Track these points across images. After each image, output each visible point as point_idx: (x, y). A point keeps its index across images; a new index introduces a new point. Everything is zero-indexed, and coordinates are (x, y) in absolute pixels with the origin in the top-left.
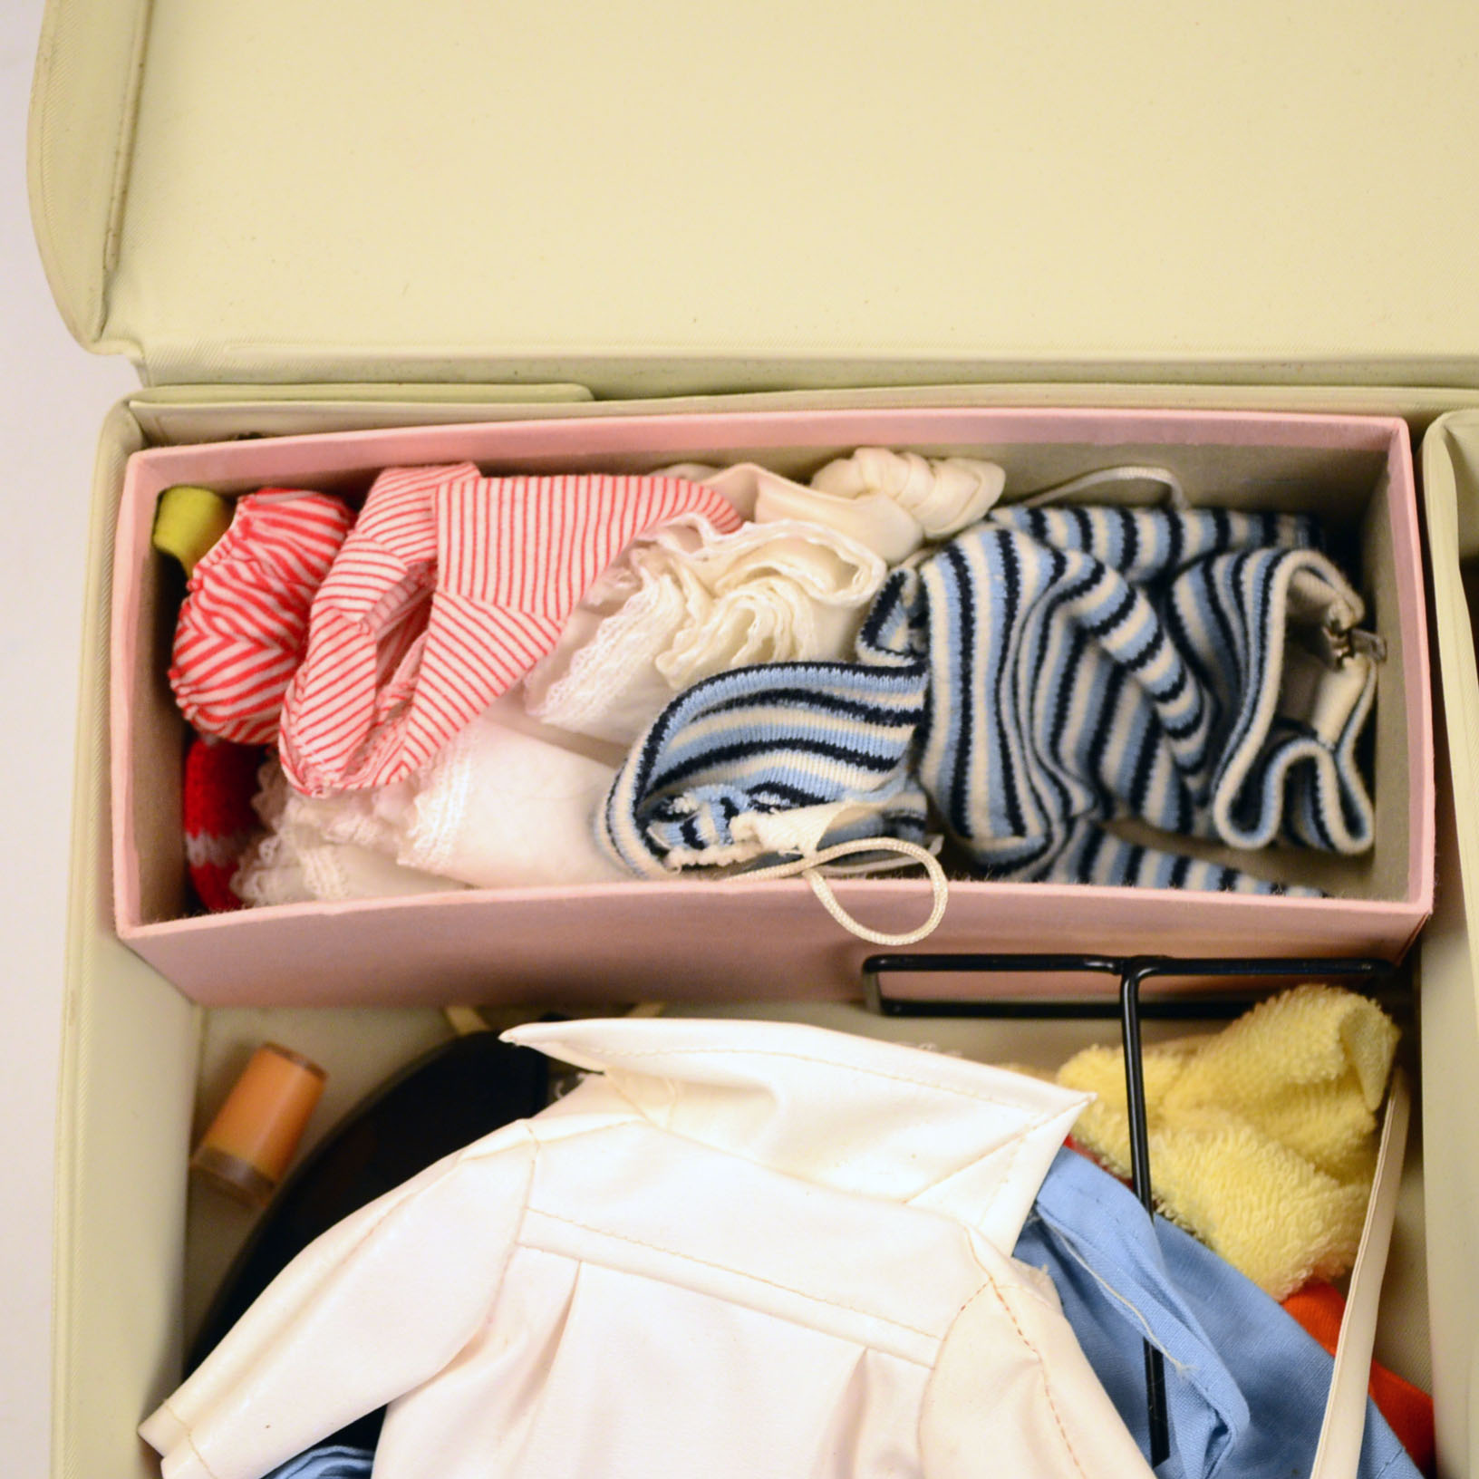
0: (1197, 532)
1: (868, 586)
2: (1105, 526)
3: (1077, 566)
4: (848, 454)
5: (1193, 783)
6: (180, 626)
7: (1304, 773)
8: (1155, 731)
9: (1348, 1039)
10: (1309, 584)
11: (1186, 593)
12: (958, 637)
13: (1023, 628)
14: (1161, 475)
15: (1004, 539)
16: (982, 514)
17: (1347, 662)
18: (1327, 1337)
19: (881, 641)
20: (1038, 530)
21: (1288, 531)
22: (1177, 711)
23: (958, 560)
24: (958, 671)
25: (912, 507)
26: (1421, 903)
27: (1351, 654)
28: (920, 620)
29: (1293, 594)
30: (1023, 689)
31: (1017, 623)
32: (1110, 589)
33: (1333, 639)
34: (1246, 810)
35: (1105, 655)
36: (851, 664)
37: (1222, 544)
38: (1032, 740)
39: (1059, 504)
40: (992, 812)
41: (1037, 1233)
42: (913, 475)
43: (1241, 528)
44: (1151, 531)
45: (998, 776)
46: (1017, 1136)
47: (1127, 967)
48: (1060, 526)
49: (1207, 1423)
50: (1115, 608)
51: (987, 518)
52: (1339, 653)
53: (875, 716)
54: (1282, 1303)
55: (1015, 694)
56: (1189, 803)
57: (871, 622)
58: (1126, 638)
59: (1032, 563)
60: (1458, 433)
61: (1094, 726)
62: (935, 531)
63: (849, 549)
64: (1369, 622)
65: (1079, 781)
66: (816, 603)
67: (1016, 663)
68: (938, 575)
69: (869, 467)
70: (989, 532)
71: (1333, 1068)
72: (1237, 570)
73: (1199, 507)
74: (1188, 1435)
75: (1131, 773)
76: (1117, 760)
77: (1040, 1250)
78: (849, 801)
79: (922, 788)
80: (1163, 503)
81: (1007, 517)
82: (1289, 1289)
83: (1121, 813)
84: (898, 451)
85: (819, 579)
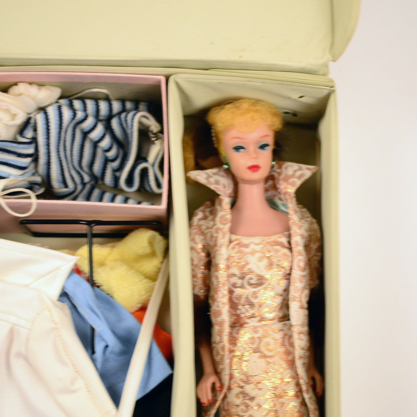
0: (116, 106)
1: (20, 119)
2: (90, 104)
3: (80, 115)
4: (16, 84)
5: (117, 174)
7: (144, 172)
8: (107, 161)
9: (151, 243)
10: (144, 121)
11: (115, 123)
12: (45, 134)
13: (66, 132)
14: (104, 91)
15: (60, 108)
16: (55, 101)
17: (156, 142)
19: (24, 135)
20: (71, 106)
21: (142, 106)
22: (111, 154)
23: (46, 113)
24: (46, 143)
25: (33, 99)
27: (156, 140)
28: (35, 130)
29: (140, 123)
30: (68, 148)
31: (63, 130)
32: (90, 122)
33: (152, 135)
34: (130, 181)
35: (91, 140)
36: (15, 142)
37: (124, 110)
38: (72, 162)
39: (77, 98)
40: (58, 182)
41: (64, 295)
42: (34, 90)
43: (129, 105)
44: (103, 106)
45: (59, 172)
46: (58, 268)
47: (89, 223)
48: (77, 104)
49: (102, 345)
50: (91, 127)
51: (57, 102)
52: (153, 139)
53: (20, 155)
54: (133, 313)
55: (65, 150)
56: (116, 179)
57: (22, 130)
58: (95, 135)
59: (67, 114)
61: (90, 159)
62: (42, 105)
63: (14, 110)
64: (162, 132)
65: (87, 173)
66: (6, 125)
67: (65, 141)
68: (40, 119)
69: (21, 88)
70: (55, 106)
71: (148, 250)
72: (126, 117)
73: (118, 99)
74: (99, 347)
75: (100, 171)
76: (97, 167)
77: (65, 299)
78: (12, 178)
79: (39, 175)
80: (107, 99)
81: (62, 101)
82: (135, 309)
83: (100, 182)
84: (31, 84)
85: (6, 118)
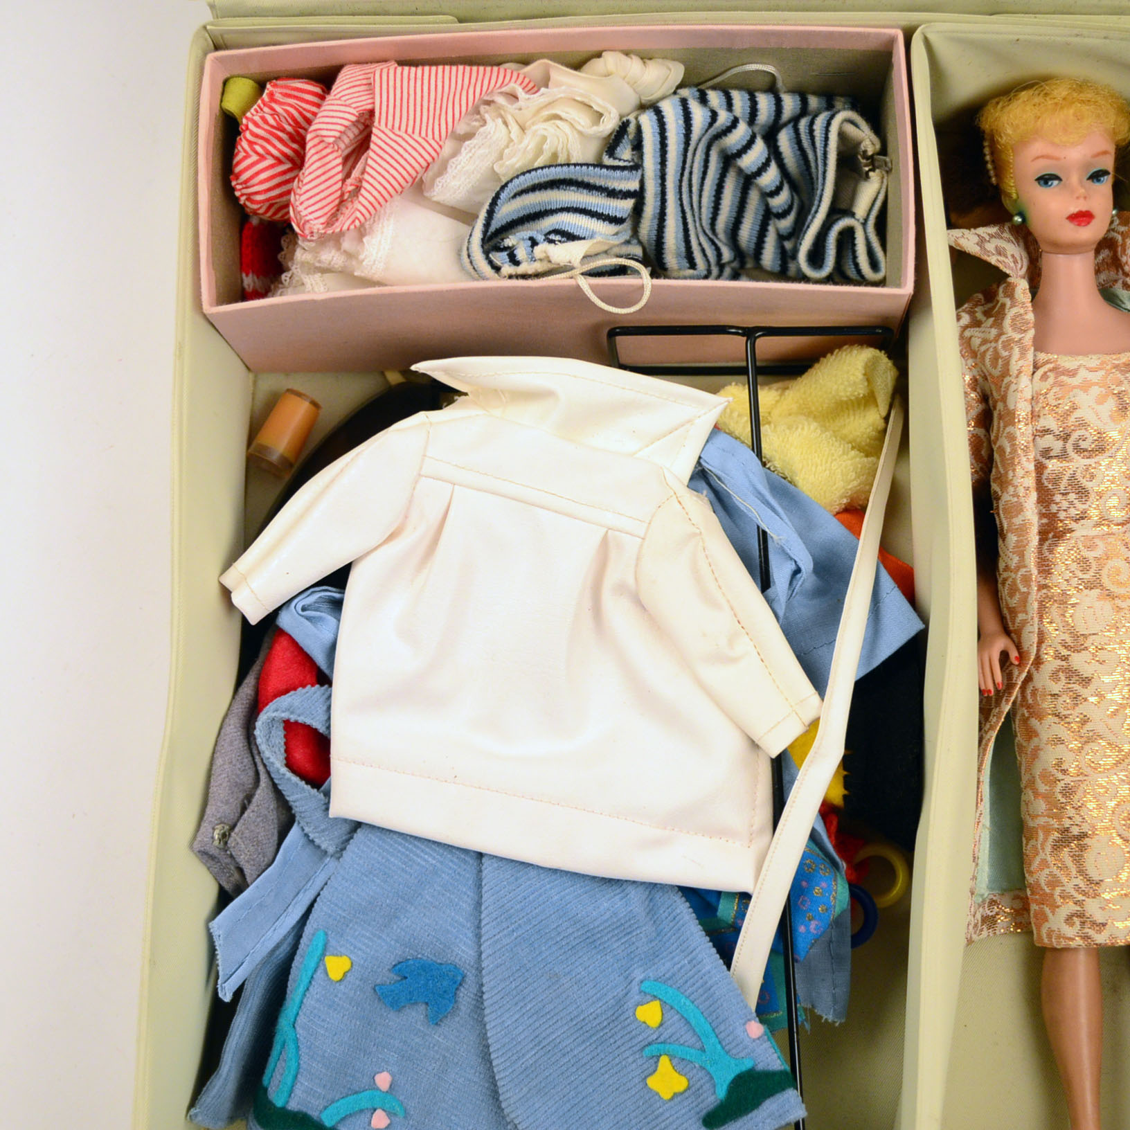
0: (790, 104)
1: (609, 125)
2: (740, 100)
3: (724, 118)
4: (599, 55)
5: (788, 245)
6: (236, 151)
7: (847, 237)
8: (768, 215)
9: (869, 374)
10: (850, 129)
11: (784, 140)
12: (658, 154)
13: (694, 154)
14: (770, 69)
15: (684, 102)
16: (673, 91)
17: (871, 174)
18: (856, 531)
19: (616, 155)
20: (703, 100)
21: (839, 104)
22: (779, 202)
23: (658, 112)
24: (659, 173)
25: (633, 84)
26: (908, 288)
27: (873, 170)
28: (638, 146)
29: (842, 136)
30: (695, 189)
31: (691, 149)
32: (742, 131)
33: (864, 161)
34: (816, 257)
35: (740, 171)
36: (600, 165)
37: (804, 111)
38: (700, 219)
39: (714, 88)
40: (678, 255)
41: (701, 476)
42: (634, 65)
43: (813, 102)
44: (765, 103)
45: (681, 235)
46: (689, 421)
47: (750, 333)
48: (715, 98)
49: (789, 568)
50: (744, 143)
51: (675, 93)
52: (867, 169)
53: (612, 194)
54: (835, 516)
55: (691, 191)
56: (786, 257)
57: (612, 144)
58: (750, 161)
59: (699, 115)
60: (931, 37)
61: (734, 214)
62: (646, 99)
63: (598, 103)
64: (884, 151)
65: (726, 244)
66: (580, 133)
67: (691, 173)
68: (648, 122)
69: (610, 61)
70: (676, 99)
71: (861, 391)
72: (812, 123)
73: (792, 91)
74: (780, 573)
75: (754, 240)
76: (746, 233)
77: (703, 485)
78: (598, 238)
79: (640, 243)
80: (772, 89)
81: (685, 92)
82: (837, 509)
83: (750, 265)
84: (627, 53)
85: (582, 120)
